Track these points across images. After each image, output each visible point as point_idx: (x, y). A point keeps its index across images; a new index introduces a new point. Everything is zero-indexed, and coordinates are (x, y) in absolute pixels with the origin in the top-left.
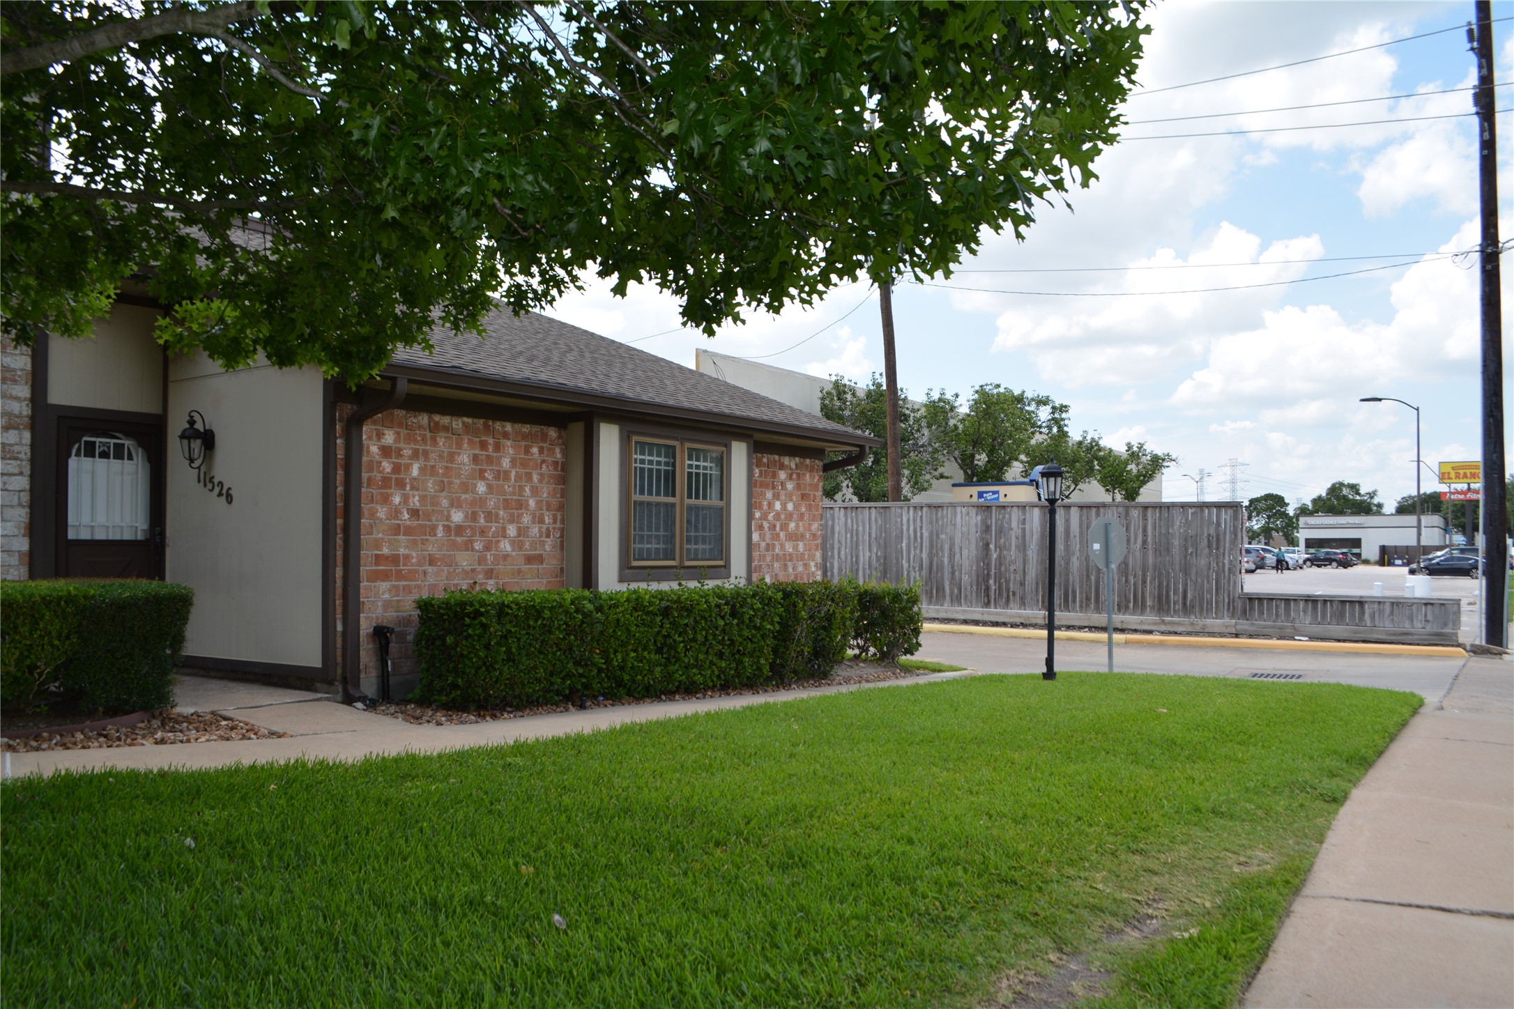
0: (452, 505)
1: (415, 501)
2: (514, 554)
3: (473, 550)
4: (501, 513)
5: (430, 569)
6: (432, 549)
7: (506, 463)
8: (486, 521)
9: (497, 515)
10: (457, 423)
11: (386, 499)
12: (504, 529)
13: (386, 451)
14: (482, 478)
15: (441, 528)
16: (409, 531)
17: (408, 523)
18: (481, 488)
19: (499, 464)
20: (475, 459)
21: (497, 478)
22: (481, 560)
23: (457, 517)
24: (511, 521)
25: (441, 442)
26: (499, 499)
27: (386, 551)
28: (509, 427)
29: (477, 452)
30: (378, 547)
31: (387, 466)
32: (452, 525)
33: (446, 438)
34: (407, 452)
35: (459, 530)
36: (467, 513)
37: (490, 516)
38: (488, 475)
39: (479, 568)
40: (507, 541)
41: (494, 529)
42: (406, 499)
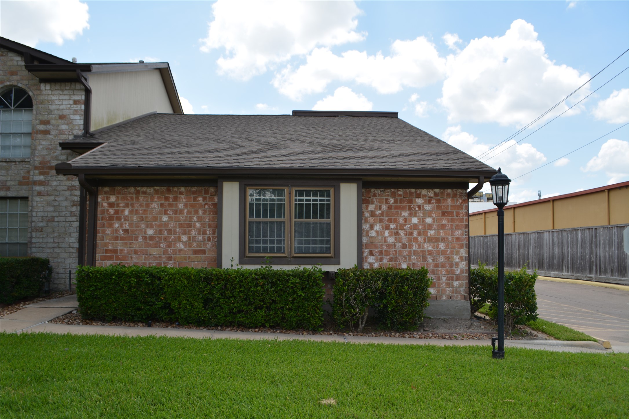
1: (127, 226)
2: (185, 249)
3: (160, 247)
4: (178, 230)
5: (134, 256)
6: (135, 247)
7: (181, 206)
8: (168, 234)
9: (175, 231)
10: (150, 190)
11: (111, 226)
12: (179, 237)
13: (111, 205)
14: (166, 213)
15: (140, 237)
16: (122, 239)
17: (122, 235)
18: (165, 218)
19: (177, 207)
20: (162, 205)
21: (175, 214)
22: (165, 252)
23: (150, 232)
24: (184, 233)
25: (141, 199)
26: (176, 223)
27: (110, 247)
28: (182, 189)
29: (163, 202)
30: (106, 246)
31: (112, 211)
32: (148, 236)
33: (145, 197)
34: (122, 205)
35: (152, 238)
36: (156, 230)
37: (170, 232)
38: (170, 212)
39: (163, 256)
40: (181, 243)
41: (173, 237)
42: (121, 225)
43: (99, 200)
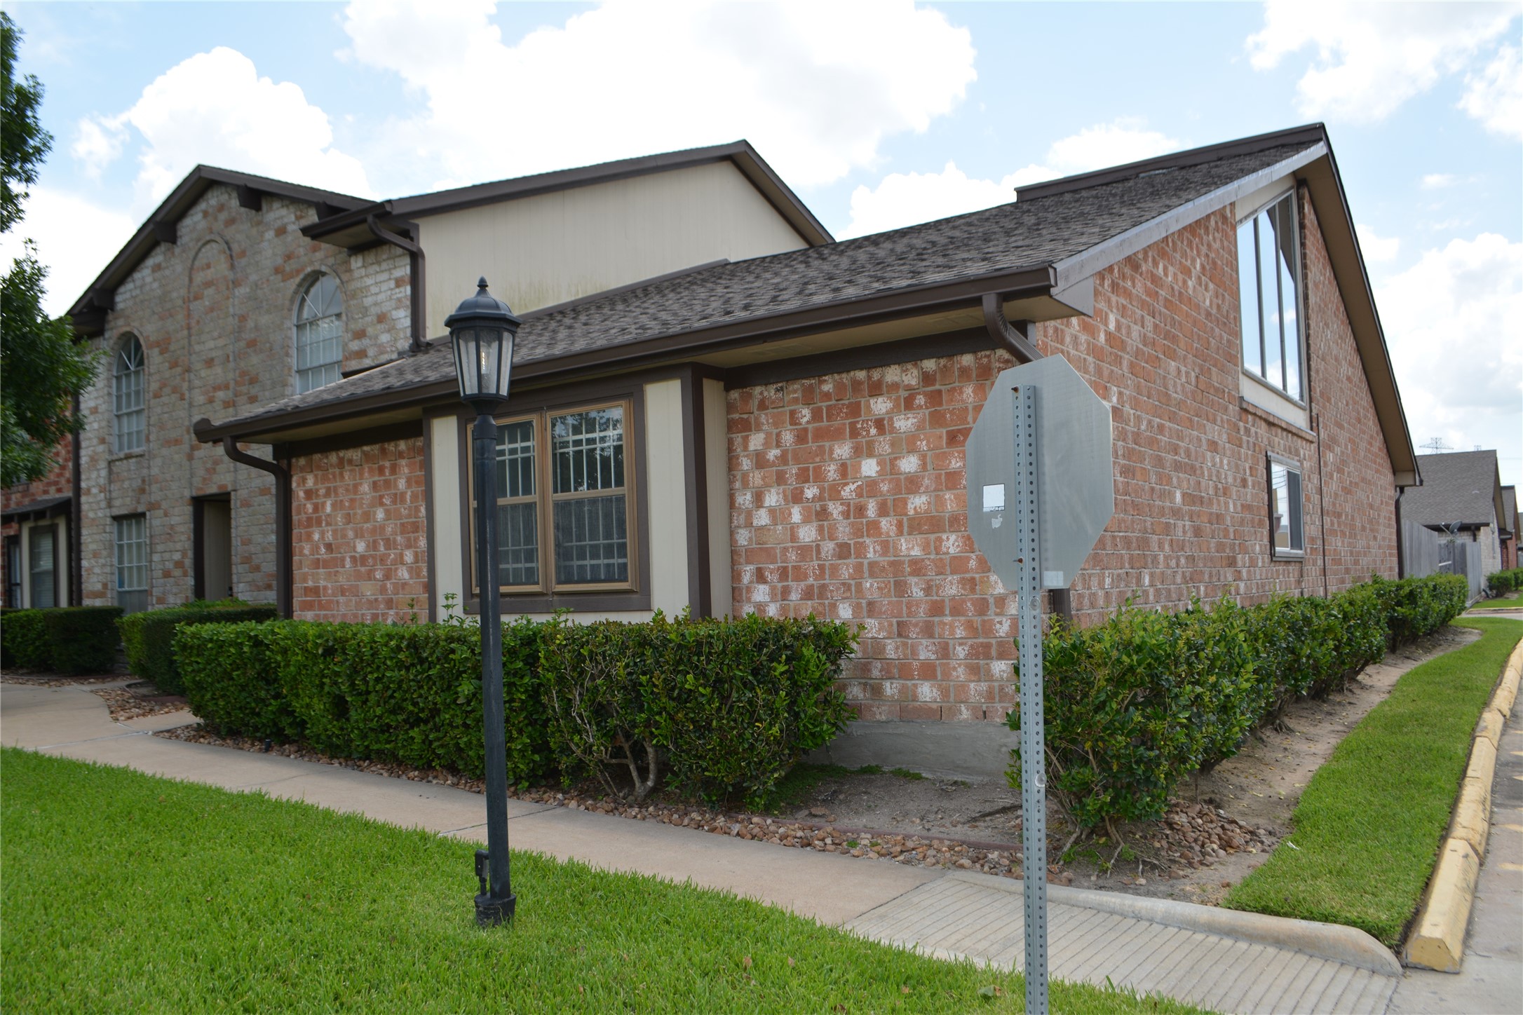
0: (356, 537)
1: (329, 536)
2: (411, 582)
3: (375, 579)
4: (399, 538)
5: (341, 599)
6: (342, 580)
7: (402, 484)
8: (386, 549)
9: (395, 540)
10: (354, 454)
11: (309, 537)
12: (401, 555)
13: (309, 494)
14: (382, 504)
15: (348, 560)
16: (326, 564)
17: (325, 556)
18: (380, 515)
19: (396, 486)
20: (375, 486)
21: (394, 502)
22: (383, 590)
23: (361, 547)
24: (409, 547)
25: (347, 475)
26: (396, 524)
27: (310, 584)
28: (402, 445)
29: (376, 478)
30: (305, 580)
31: (310, 507)
32: (357, 555)
33: (351, 471)
34: (322, 492)
35: (363, 559)
36: (368, 541)
37: (389, 544)
38: (387, 501)
39: (380, 598)
40: (404, 568)
41: (393, 556)
42: (322, 534)
43: (294, 485)
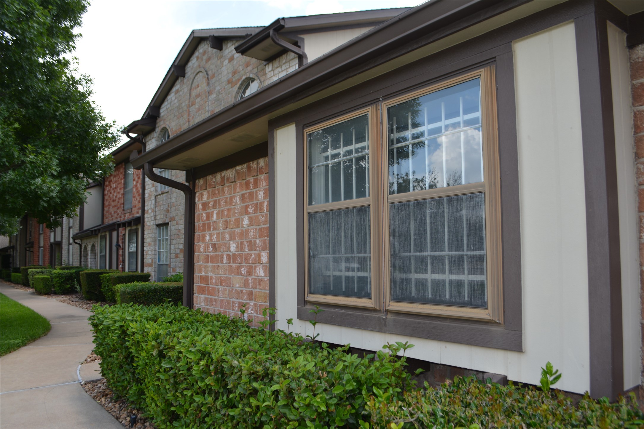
0: (231, 239)
1: (215, 238)
2: (265, 279)
3: (241, 274)
4: (258, 241)
5: (221, 288)
6: (222, 274)
7: (261, 195)
8: (249, 250)
9: (255, 244)
10: (230, 173)
11: (204, 238)
12: (259, 256)
13: (204, 206)
14: (247, 213)
15: (225, 257)
16: (212, 260)
17: (212, 254)
18: (246, 222)
19: (257, 197)
20: (243, 198)
21: (255, 211)
22: (246, 284)
23: (233, 247)
24: (265, 248)
25: (226, 190)
26: (256, 229)
27: (203, 274)
29: (244, 192)
30: (200, 271)
31: (204, 216)
32: (231, 254)
33: (229, 186)
35: (234, 257)
36: (238, 243)
37: (250, 245)
38: (251, 210)
39: (244, 290)
41: (253, 256)
42: (211, 236)
43: (197, 199)
